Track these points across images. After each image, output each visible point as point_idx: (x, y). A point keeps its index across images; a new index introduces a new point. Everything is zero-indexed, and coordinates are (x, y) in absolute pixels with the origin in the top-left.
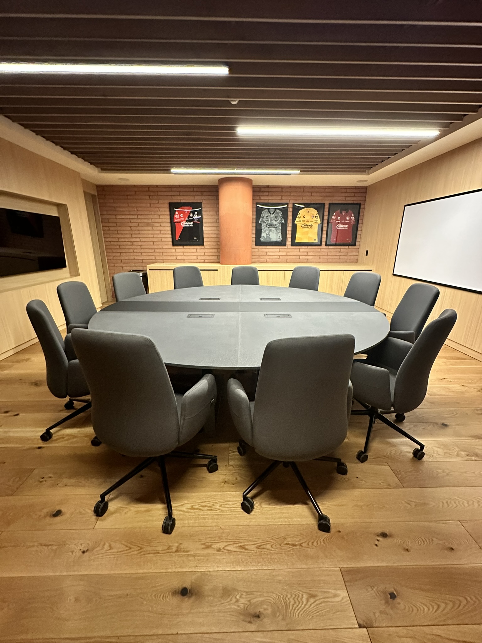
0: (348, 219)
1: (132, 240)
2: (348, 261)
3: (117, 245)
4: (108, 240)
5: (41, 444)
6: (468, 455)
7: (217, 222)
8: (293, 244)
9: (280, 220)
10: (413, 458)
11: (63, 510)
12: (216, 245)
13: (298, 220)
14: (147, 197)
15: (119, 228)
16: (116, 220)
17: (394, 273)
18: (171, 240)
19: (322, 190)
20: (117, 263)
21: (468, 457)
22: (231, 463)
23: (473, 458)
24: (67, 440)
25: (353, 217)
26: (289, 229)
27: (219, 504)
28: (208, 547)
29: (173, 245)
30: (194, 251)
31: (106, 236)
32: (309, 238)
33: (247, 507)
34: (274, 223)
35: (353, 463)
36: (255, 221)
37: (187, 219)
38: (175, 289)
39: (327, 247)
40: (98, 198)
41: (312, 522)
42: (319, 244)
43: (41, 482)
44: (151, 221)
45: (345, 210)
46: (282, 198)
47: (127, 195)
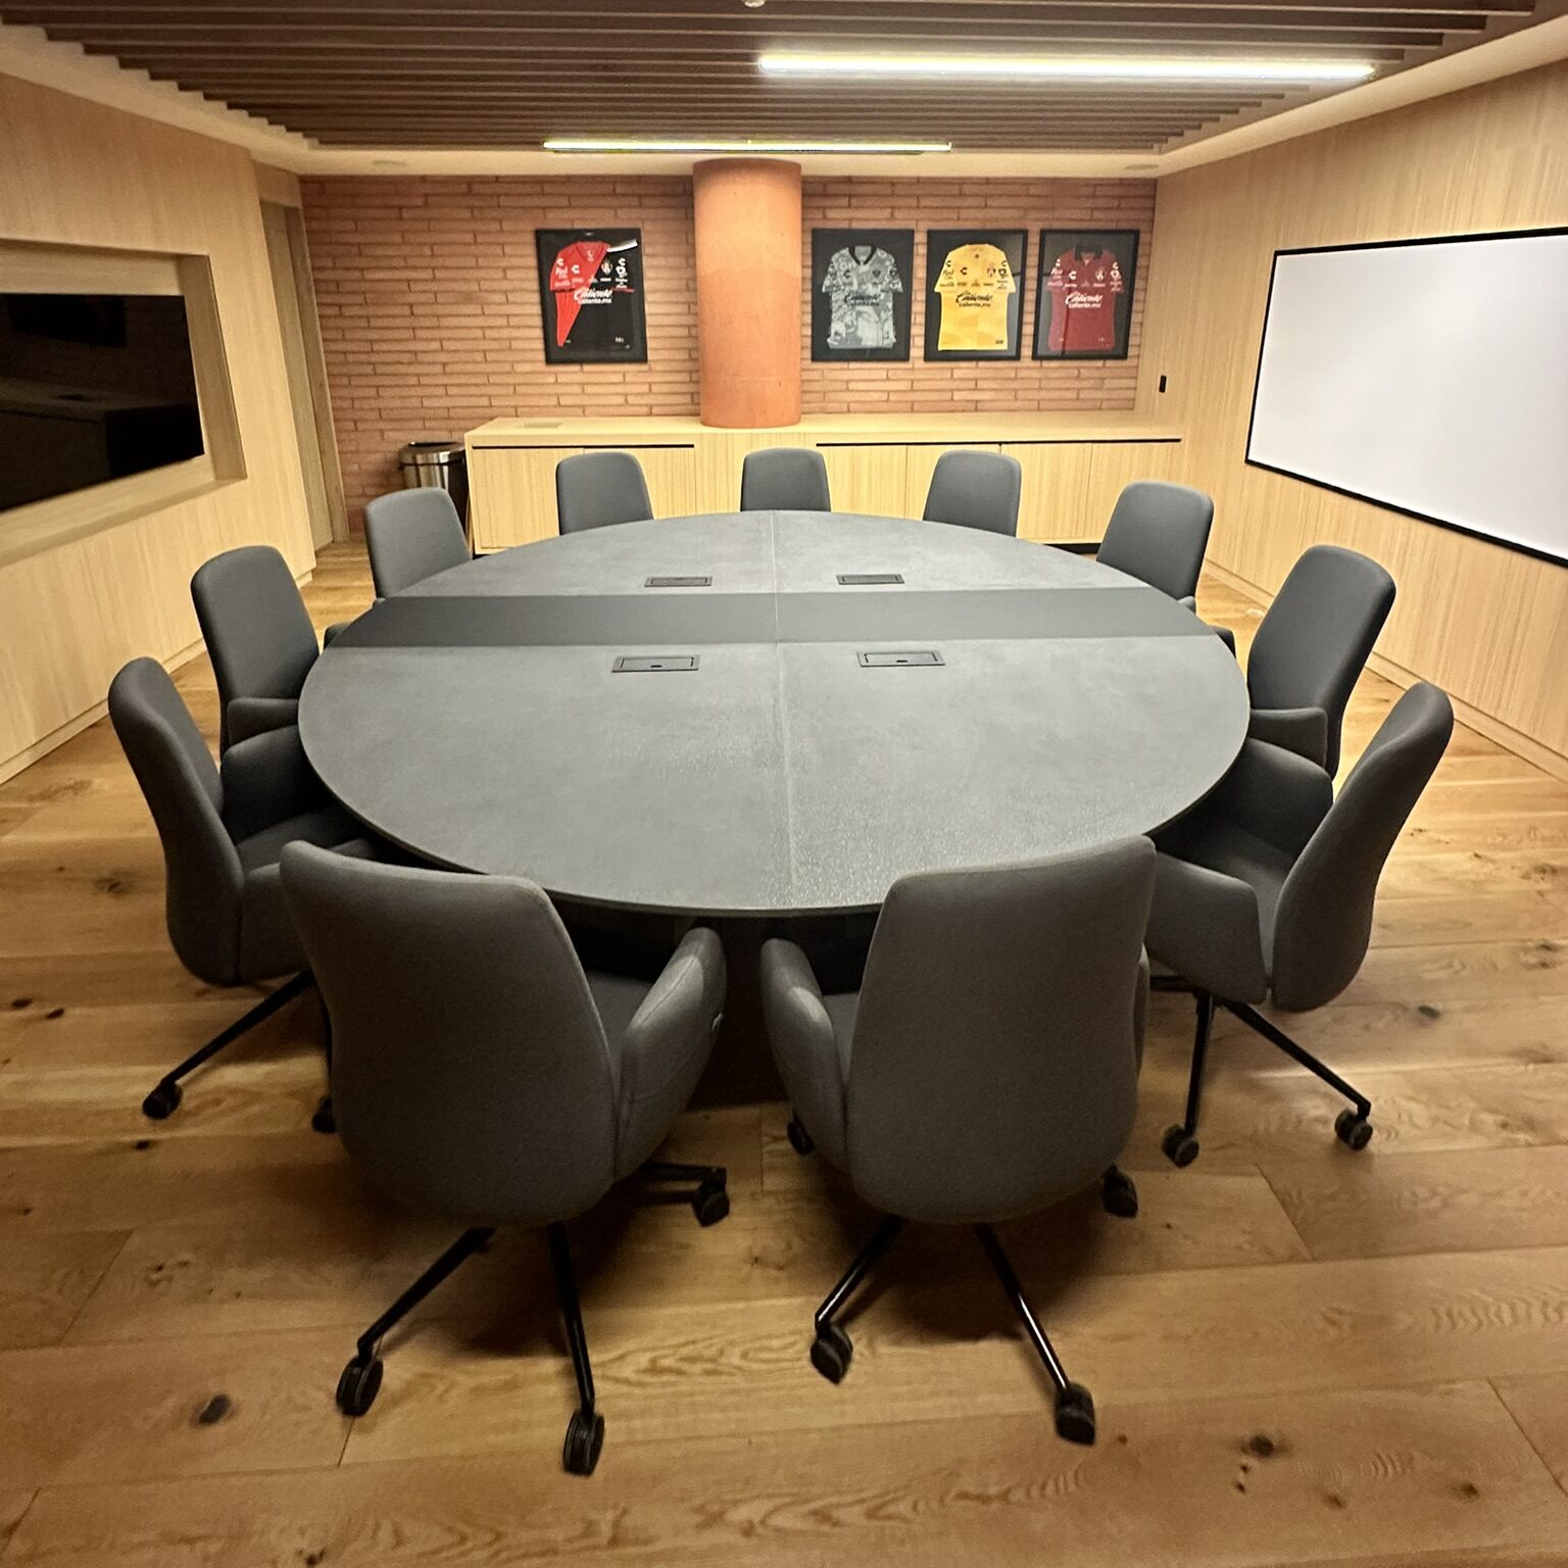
0: (1100, 276)
1: (413, 346)
2: (1105, 405)
3: (369, 363)
4: (334, 347)
5: (145, 1130)
6: (1504, 1126)
7: (691, 288)
8: (932, 354)
9: (888, 280)
10: (1336, 1146)
11: (235, 1394)
12: (684, 361)
13: (946, 282)
14: (467, 214)
15: (371, 310)
16: (363, 286)
17: (1250, 458)
18: (540, 345)
19: (1017, 189)
20: (363, 420)
21: (1505, 1134)
22: (771, 1182)
23: (1522, 1137)
24: (232, 1110)
25: (1118, 273)
26: (918, 308)
27: (737, 1351)
28: (713, 1519)
29: (549, 361)
30: (615, 381)
31: (329, 335)
32: (982, 336)
33: (830, 1358)
34: (871, 290)
35: (1153, 1169)
36: (809, 286)
37: (593, 280)
38: (561, 533)
39: (1038, 364)
40: (306, 219)
41: (1036, 1405)
42: (1014, 353)
43: (154, 1284)
44: (476, 288)
45: (1089, 250)
46: (892, 214)
47: (400, 208)
